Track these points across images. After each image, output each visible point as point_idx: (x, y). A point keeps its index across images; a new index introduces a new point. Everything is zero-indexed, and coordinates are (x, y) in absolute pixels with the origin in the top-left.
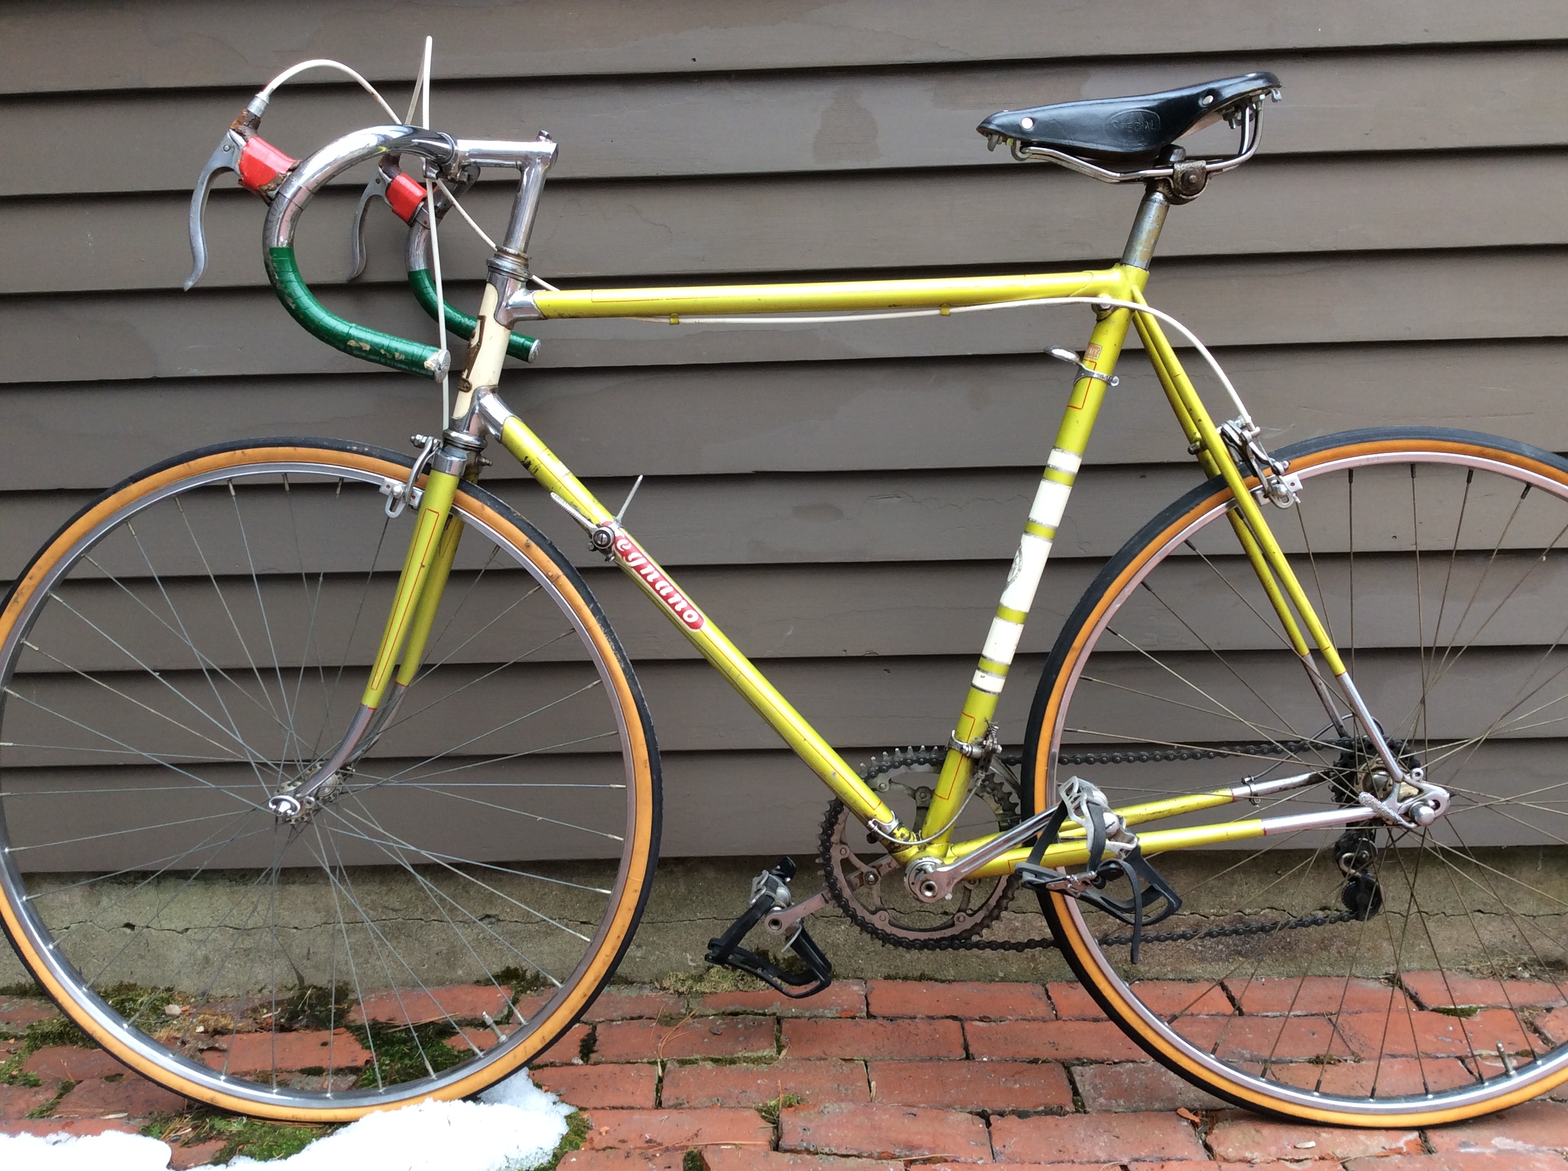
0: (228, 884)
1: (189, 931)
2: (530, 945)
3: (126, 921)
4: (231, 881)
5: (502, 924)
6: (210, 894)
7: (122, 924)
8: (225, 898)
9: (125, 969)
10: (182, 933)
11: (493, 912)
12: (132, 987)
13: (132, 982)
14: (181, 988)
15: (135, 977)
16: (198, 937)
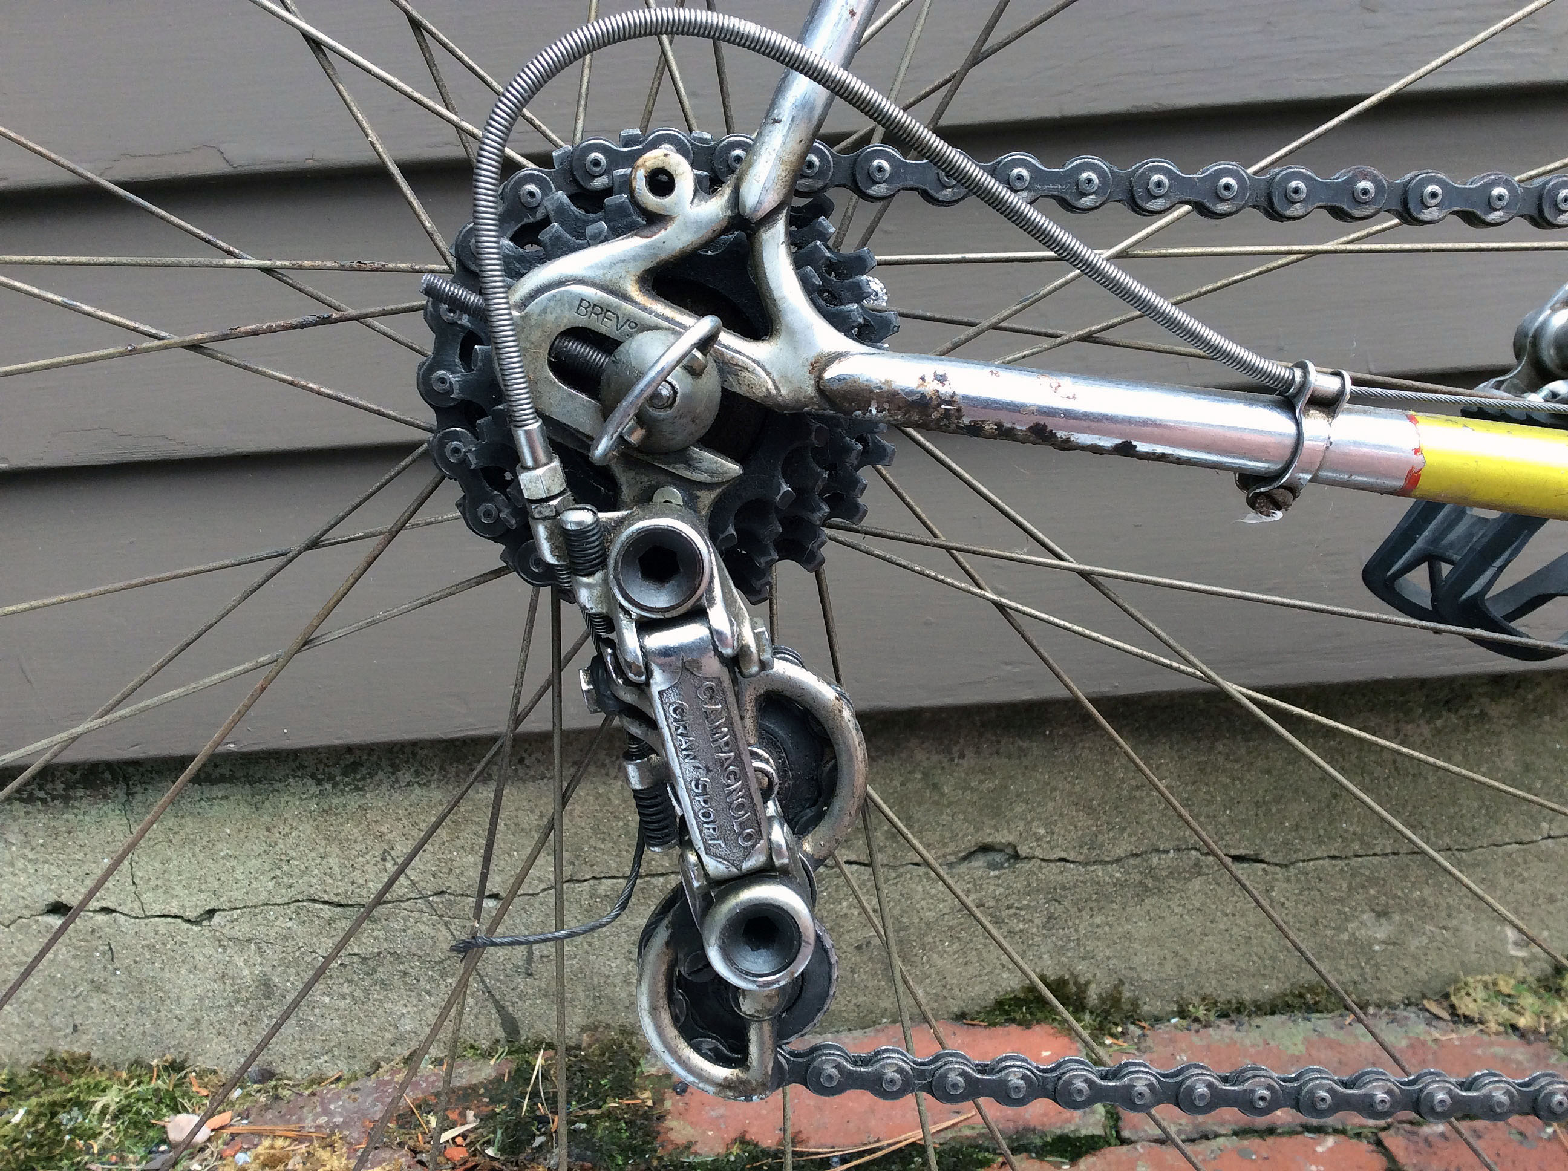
0: (314, 789)
1: (217, 919)
2: (1098, 920)
3: (52, 898)
4: (319, 782)
5: (1026, 866)
6: (267, 819)
7: (41, 905)
8: (307, 828)
9: (58, 1021)
10: (196, 922)
11: (1003, 837)
12: (77, 1065)
13: (79, 1050)
14: (203, 1062)
15: (85, 1038)
16: (241, 930)
